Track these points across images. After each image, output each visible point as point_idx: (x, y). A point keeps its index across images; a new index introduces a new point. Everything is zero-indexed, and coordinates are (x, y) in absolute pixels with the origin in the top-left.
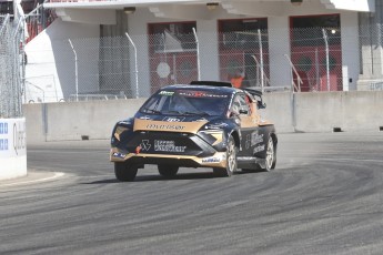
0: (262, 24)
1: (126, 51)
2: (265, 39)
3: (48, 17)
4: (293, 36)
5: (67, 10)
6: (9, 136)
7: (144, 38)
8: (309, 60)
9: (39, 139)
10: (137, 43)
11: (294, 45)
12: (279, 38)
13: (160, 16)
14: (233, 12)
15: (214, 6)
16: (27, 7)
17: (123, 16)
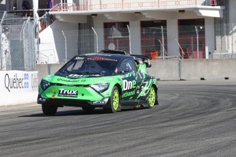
0: (164, 23)
1: (92, 37)
2: (165, 31)
3: (51, 19)
4: (180, 30)
5: (62, 15)
6: (29, 81)
7: (102, 30)
8: (188, 43)
10: (98, 33)
11: (180, 35)
12: (173, 30)
13: (110, 19)
14: (149, 17)
15: (138, 14)
16: (41, 14)
17: (91, 19)
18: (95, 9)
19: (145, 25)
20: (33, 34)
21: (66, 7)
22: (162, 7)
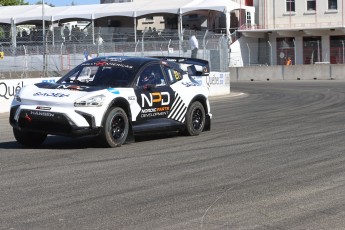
0: (319, 38)
1: (268, 48)
2: (320, 44)
3: (239, 35)
4: (331, 43)
5: (247, 32)
6: (224, 79)
7: (275, 43)
8: (337, 52)
9: (235, 80)
10: (272, 45)
11: (331, 46)
12: (326, 44)
13: (281, 35)
14: (309, 34)
15: (301, 31)
16: (232, 31)
17: (267, 35)
18: (270, 28)
19: (307, 39)
20: (226, 46)
21: (249, 26)
22: (318, 27)
